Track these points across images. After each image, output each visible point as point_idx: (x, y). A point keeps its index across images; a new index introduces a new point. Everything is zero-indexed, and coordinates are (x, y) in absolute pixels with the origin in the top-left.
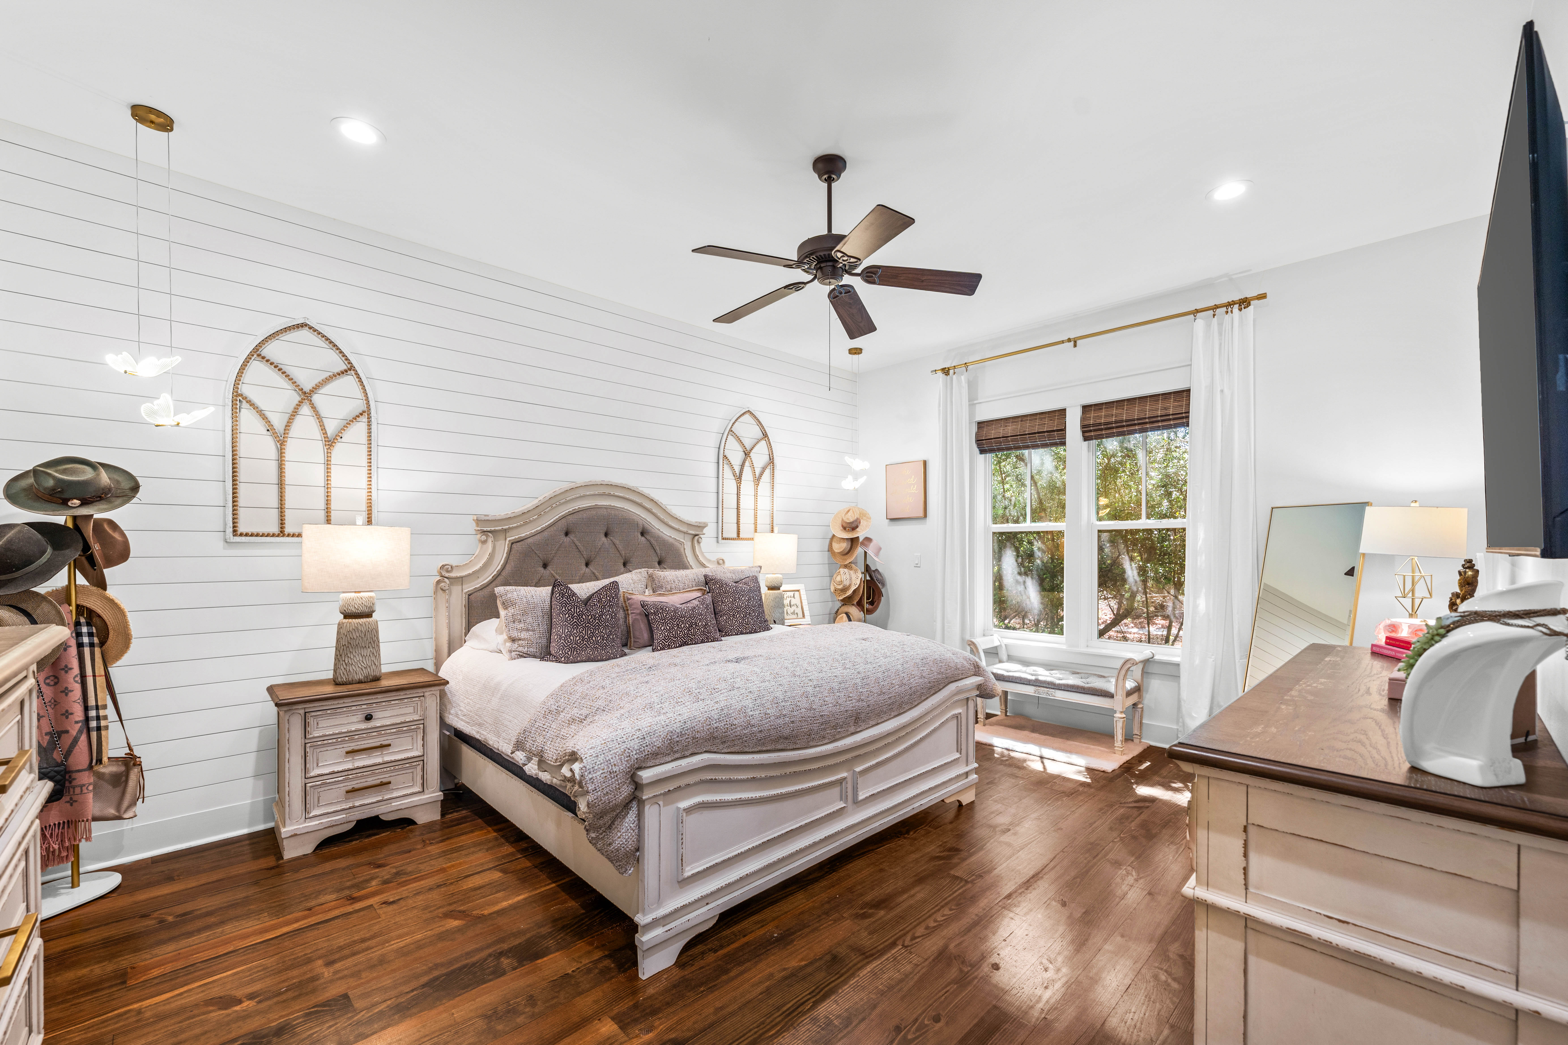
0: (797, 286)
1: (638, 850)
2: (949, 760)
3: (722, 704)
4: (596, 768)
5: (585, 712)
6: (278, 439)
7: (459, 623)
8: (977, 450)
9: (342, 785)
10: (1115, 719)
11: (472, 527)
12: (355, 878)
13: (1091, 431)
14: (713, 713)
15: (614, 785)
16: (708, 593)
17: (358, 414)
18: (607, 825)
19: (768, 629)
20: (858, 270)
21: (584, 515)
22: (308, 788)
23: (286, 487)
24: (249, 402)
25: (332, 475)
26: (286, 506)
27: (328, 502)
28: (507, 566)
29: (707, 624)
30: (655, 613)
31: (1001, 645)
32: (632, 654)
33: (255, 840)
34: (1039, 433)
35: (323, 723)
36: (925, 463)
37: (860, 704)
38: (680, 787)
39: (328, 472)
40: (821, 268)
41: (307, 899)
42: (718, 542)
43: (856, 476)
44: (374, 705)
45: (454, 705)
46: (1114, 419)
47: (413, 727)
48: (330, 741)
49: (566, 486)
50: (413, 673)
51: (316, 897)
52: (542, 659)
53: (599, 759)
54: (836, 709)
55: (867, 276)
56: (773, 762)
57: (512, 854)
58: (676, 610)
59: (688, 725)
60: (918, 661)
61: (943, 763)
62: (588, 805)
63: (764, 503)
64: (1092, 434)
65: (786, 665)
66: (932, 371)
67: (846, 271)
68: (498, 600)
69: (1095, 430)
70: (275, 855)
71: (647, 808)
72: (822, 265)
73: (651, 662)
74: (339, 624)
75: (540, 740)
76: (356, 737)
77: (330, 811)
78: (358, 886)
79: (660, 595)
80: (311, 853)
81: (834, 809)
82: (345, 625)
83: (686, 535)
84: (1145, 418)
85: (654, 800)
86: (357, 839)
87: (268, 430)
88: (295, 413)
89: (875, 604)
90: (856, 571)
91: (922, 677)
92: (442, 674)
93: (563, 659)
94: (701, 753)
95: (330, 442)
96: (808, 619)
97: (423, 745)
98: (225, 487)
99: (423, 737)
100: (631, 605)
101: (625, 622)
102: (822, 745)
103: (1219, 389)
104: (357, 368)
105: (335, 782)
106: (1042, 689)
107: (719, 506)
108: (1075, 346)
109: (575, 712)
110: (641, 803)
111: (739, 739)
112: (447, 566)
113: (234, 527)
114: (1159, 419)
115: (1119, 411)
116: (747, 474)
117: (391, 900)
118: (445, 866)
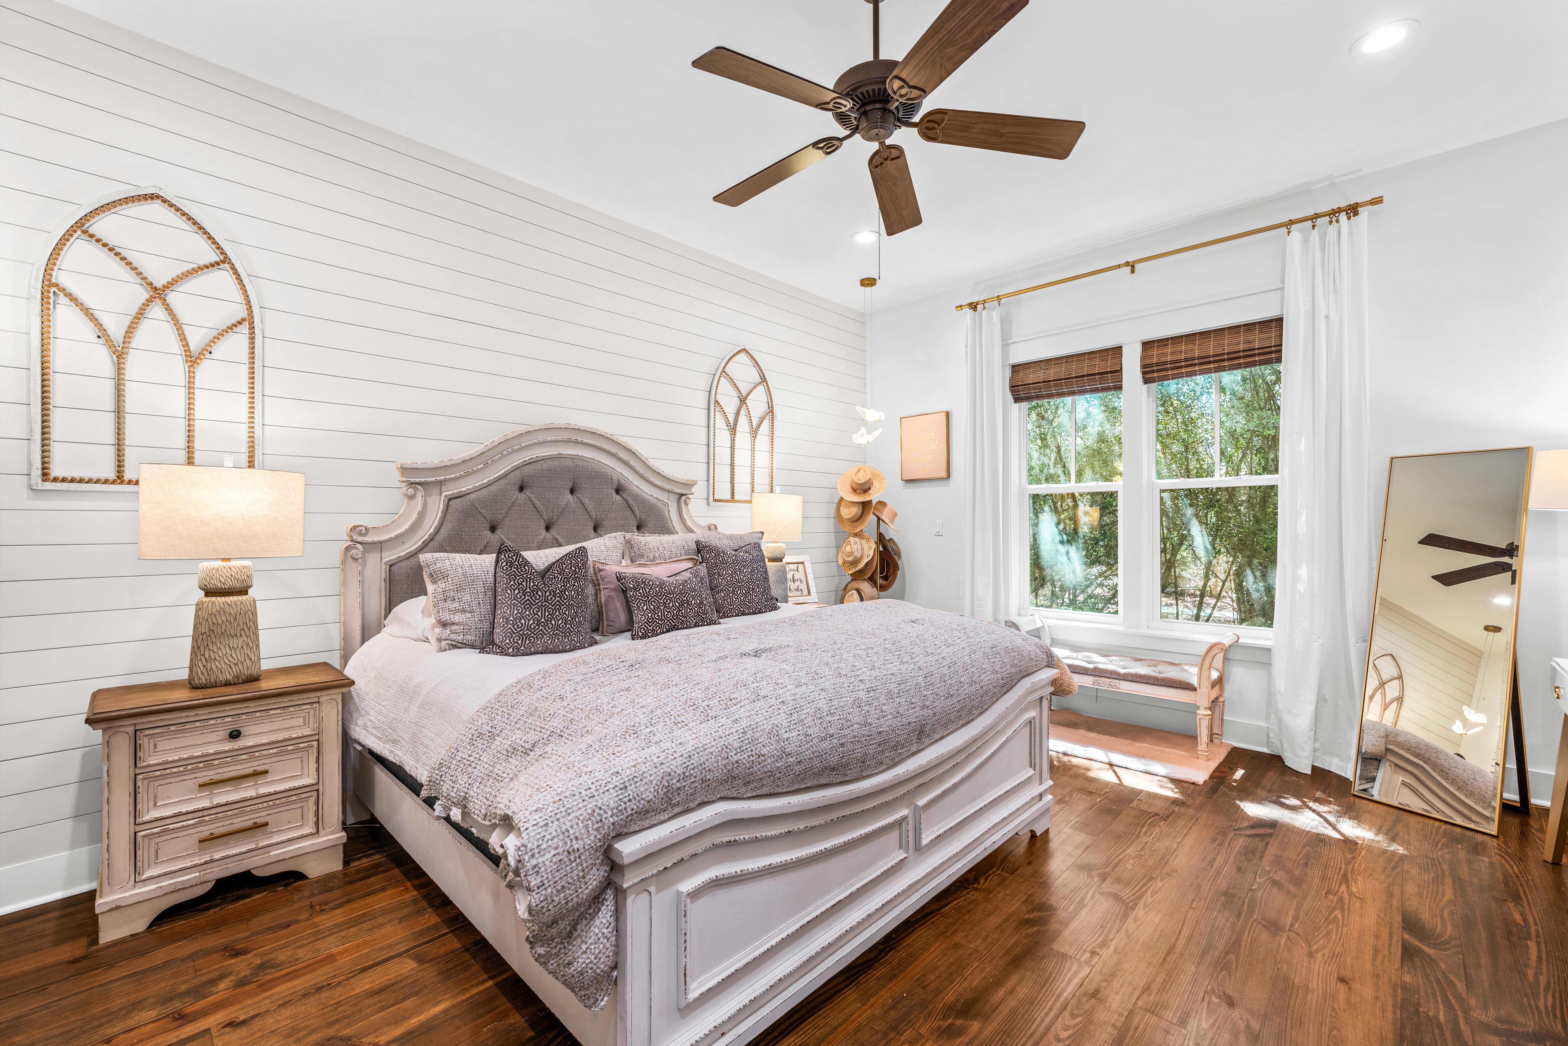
0: (828, 145)
1: (615, 967)
2: (1023, 779)
3: (745, 723)
4: (543, 847)
5: (532, 737)
6: (114, 349)
7: (376, 601)
8: (1010, 398)
9: (194, 831)
10: (1198, 717)
11: (395, 477)
12: (196, 977)
13: (1153, 372)
14: (731, 738)
15: (576, 872)
16: (700, 563)
17: (234, 322)
18: (564, 934)
19: (776, 608)
20: (916, 119)
21: (545, 465)
22: (139, 839)
23: (127, 416)
24: (69, 295)
25: (196, 402)
26: (127, 442)
27: (190, 439)
28: (443, 528)
29: (702, 603)
30: (634, 588)
31: (1044, 627)
32: (605, 642)
33: (69, 910)
34: (1088, 375)
35: (163, 745)
36: (948, 414)
37: (925, 712)
38: (682, 860)
39: (189, 398)
40: (865, 113)
41: (110, 1021)
42: (708, 504)
43: (871, 427)
44: (244, 717)
45: (363, 713)
46: (1183, 357)
47: (302, 745)
48: (174, 770)
49: (521, 429)
50: (309, 670)
51: (127, 1016)
52: (482, 650)
53: (550, 830)
54: (897, 722)
55: (927, 128)
56: (816, 806)
57: (435, 927)
58: (662, 584)
59: (695, 760)
60: (987, 650)
61: (1015, 783)
62: (530, 910)
63: (762, 459)
64: (1155, 375)
65: (826, 659)
66: (957, 307)
67: (899, 120)
68: (424, 571)
69: (1158, 371)
70: (88, 936)
71: (630, 901)
72: (868, 108)
73: (632, 657)
74: (197, 605)
75: (463, 779)
76: (216, 762)
77: (174, 868)
78: (196, 993)
79: (641, 565)
80: (143, 932)
81: (893, 863)
82: (205, 605)
83: (671, 495)
84: (1223, 354)
85: (643, 886)
86: (217, 906)
87: (99, 337)
88: (140, 315)
89: (890, 579)
90: (868, 540)
91: (995, 672)
92: (348, 672)
93: (511, 650)
94: (713, 802)
95: (193, 360)
96: (814, 596)
97: (318, 770)
98: (29, 412)
99: (318, 758)
100: (603, 578)
101: (596, 600)
102: (877, 774)
103: (1324, 314)
104: (233, 261)
105: (183, 827)
106: (1104, 679)
107: (710, 462)
108: (1133, 271)
109: (518, 737)
110: (620, 894)
111: (769, 777)
112: (360, 528)
113: (43, 469)
114: (1241, 354)
115: (1190, 347)
116: (743, 425)
117: (242, 1018)
118: (334, 950)
